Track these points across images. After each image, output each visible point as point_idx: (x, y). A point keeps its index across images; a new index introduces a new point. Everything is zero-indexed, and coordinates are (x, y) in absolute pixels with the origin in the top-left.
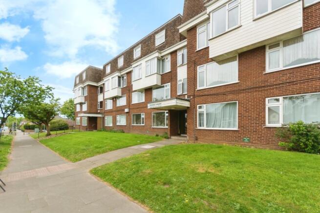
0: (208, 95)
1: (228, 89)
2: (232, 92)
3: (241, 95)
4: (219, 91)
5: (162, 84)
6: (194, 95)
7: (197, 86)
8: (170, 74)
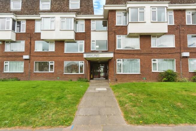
0: (123, 54)
1: (135, 52)
2: (137, 54)
3: (142, 56)
4: (130, 52)
5: (75, 40)
6: (115, 52)
7: (116, 47)
8: (84, 34)
